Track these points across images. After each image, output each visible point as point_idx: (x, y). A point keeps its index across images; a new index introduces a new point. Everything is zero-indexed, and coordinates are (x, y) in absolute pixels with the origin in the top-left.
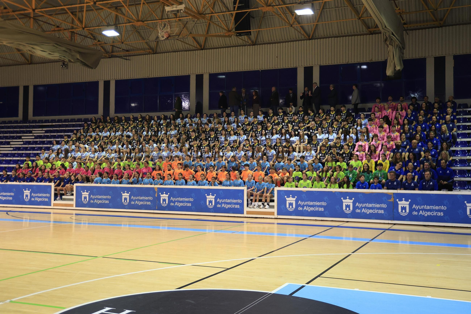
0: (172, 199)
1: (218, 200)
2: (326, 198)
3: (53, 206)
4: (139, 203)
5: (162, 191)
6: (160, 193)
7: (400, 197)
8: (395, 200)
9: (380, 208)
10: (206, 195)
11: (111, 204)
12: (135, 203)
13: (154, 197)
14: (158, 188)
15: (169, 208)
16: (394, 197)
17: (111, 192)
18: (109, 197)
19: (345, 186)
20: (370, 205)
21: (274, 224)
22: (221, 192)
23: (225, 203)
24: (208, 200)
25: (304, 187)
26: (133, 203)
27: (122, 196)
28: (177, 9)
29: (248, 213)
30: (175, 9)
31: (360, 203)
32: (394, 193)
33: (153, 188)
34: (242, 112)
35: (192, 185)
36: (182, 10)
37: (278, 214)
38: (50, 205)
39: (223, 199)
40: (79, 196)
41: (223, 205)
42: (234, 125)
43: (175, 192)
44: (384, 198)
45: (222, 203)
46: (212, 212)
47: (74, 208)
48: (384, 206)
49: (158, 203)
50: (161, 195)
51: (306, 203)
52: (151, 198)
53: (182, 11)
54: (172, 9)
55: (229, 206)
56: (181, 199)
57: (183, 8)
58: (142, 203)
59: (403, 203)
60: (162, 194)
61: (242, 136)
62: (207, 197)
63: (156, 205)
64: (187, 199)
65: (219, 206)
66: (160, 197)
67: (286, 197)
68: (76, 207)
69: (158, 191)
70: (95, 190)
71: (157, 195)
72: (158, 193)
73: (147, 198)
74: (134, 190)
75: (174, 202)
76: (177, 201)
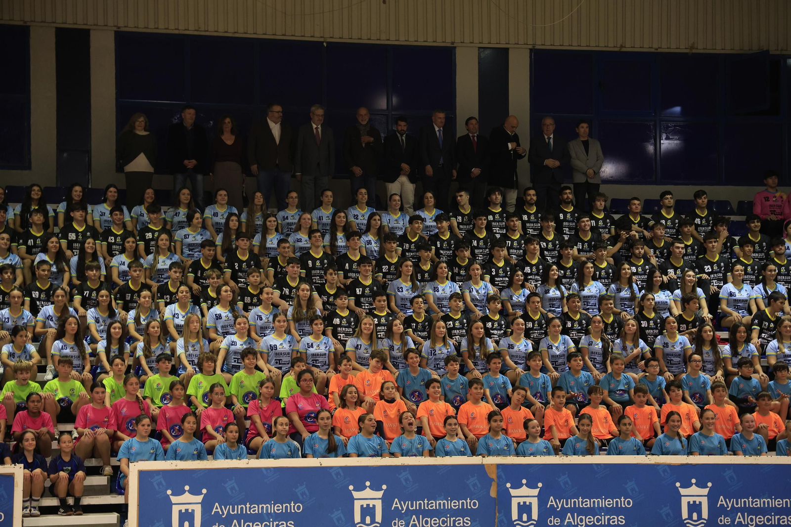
0: (552, 501)
1: (721, 501)
4: (424, 521)
5: (515, 475)
10: (678, 484)
12: (408, 524)
13: (485, 499)
14: (499, 466)
17: (301, 489)
18: (294, 508)
22: (728, 474)
23: (745, 510)
24: (684, 502)
26: (400, 523)
27: (352, 500)
33: (482, 466)
39: (738, 497)
41: (739, 518)
42: (369, 242)
43: (563, 479)
45: (734, 511)
49: (501, 522)
50: (513, 492)
52: (471, 504)
56: (588, 503)
58: (436, 522)
60: (517, 486)
61: (477, 283)
62: (683, 491)
65: (724, 520)
66: (509, 497)
69: (499, 477)
70: (230, 485)
71: (498, 492)
72: (498, 485)
73: (454, 504)
74: (403, 476)
75: (562, 514)
76: (573, 510)
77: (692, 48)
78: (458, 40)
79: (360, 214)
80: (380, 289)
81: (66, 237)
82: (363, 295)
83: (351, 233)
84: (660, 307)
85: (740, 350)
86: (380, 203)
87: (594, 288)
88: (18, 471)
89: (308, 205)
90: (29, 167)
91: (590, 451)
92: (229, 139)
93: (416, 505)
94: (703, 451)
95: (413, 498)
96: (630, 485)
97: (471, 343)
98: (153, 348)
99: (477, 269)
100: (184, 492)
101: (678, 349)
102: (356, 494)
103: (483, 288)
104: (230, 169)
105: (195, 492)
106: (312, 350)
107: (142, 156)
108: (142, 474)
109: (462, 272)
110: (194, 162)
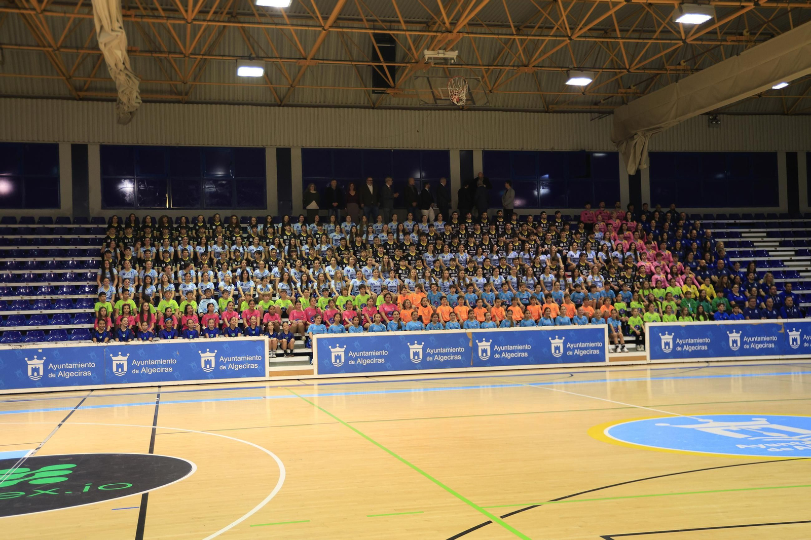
0: (496, 347)
1: (568, 345)
2: (709, 333)
3: (270, 376)
4: (440, 358)
5: (480, 337)
6: (477, 341)
7: (790, 326)
8: (786, 331)
9: (769, 341)
10: (550, 339)
11: (388, 364)
12: (433, 359)
13: (467, 347)
14: (473, 333)
15: (492, 362)
16: (784, 328)
17: (387, 345)
18: (384, 353)
19: (701, 317)
20: (760, 339)
21: (646, 370)
22: (571, 333)
23: (579, 348)
24: (553, 346)
25: (653, 321)
26: (430, 359)
28: (445, 56)
29: (611, 359)
30: (441, 56)
31: (748, 337)
32: (784, 323)
33: (465, 334)
34: (410, 216)
35: (492, 327)
36: (453, 59)
37: (652, 358)
38: (264, 376)
39: (575, 343)
40: (324, 354)
41: (576, 352)
43: (501, 338)
44: (774, 329)
45: (574, 349)
46: (560, 363)
47: (316, 375)
48: (774, 338)
49: (474, 357)
50: (479, 344)
51: (686, 341)
52: (461, 350)
53: (453, 61)
54: (437, 56)
55: (585, 352)
56: (512, 348)
57: (455, 57)
58: (445, 358)
59: (794, 334)
60: (481, 341)
61: (462, 253)
62: (552, 341)
63: (471, 359)
64: (520, 347)
65: (570, 353)
66: (478, 346)
67: (660, 334)
68: (319, 373)
69: (473, 338)
70: (356, 343)
71: (473, 345)
72: (473, 341)
73: (454, 350)
74: (431, 338)
75: (500, 353)
76: (505, 351)
77: (552, 149)
78: (450, 147)
79: (409, 224)
80: (419, 257)
81: (282, 238)
82: (412, 260)
83: (406, 233)
84: (541, 262)
85: (576, 280)
86: (418, 219)
87: (512, 255)
88: (266, 339)
89: (387, 221)
90: (266, 208)
91: (512, 325)
92: (353, 193)
93: (437, 351)
94: (561, 324)
95: (436, 348)
96: (530, 339)
97: (459, 279)
98: (321, 285)
99: (462, 247)
100: (336, 347)
101: (550, 280)
102: (411, 347)
103: (464, 256)
104: (352, 206)
105: (341, 347)
106: (390, 285)
107: (314, 201)
108: (318, 340)
109: (455, 249)
110: (336, 204)
